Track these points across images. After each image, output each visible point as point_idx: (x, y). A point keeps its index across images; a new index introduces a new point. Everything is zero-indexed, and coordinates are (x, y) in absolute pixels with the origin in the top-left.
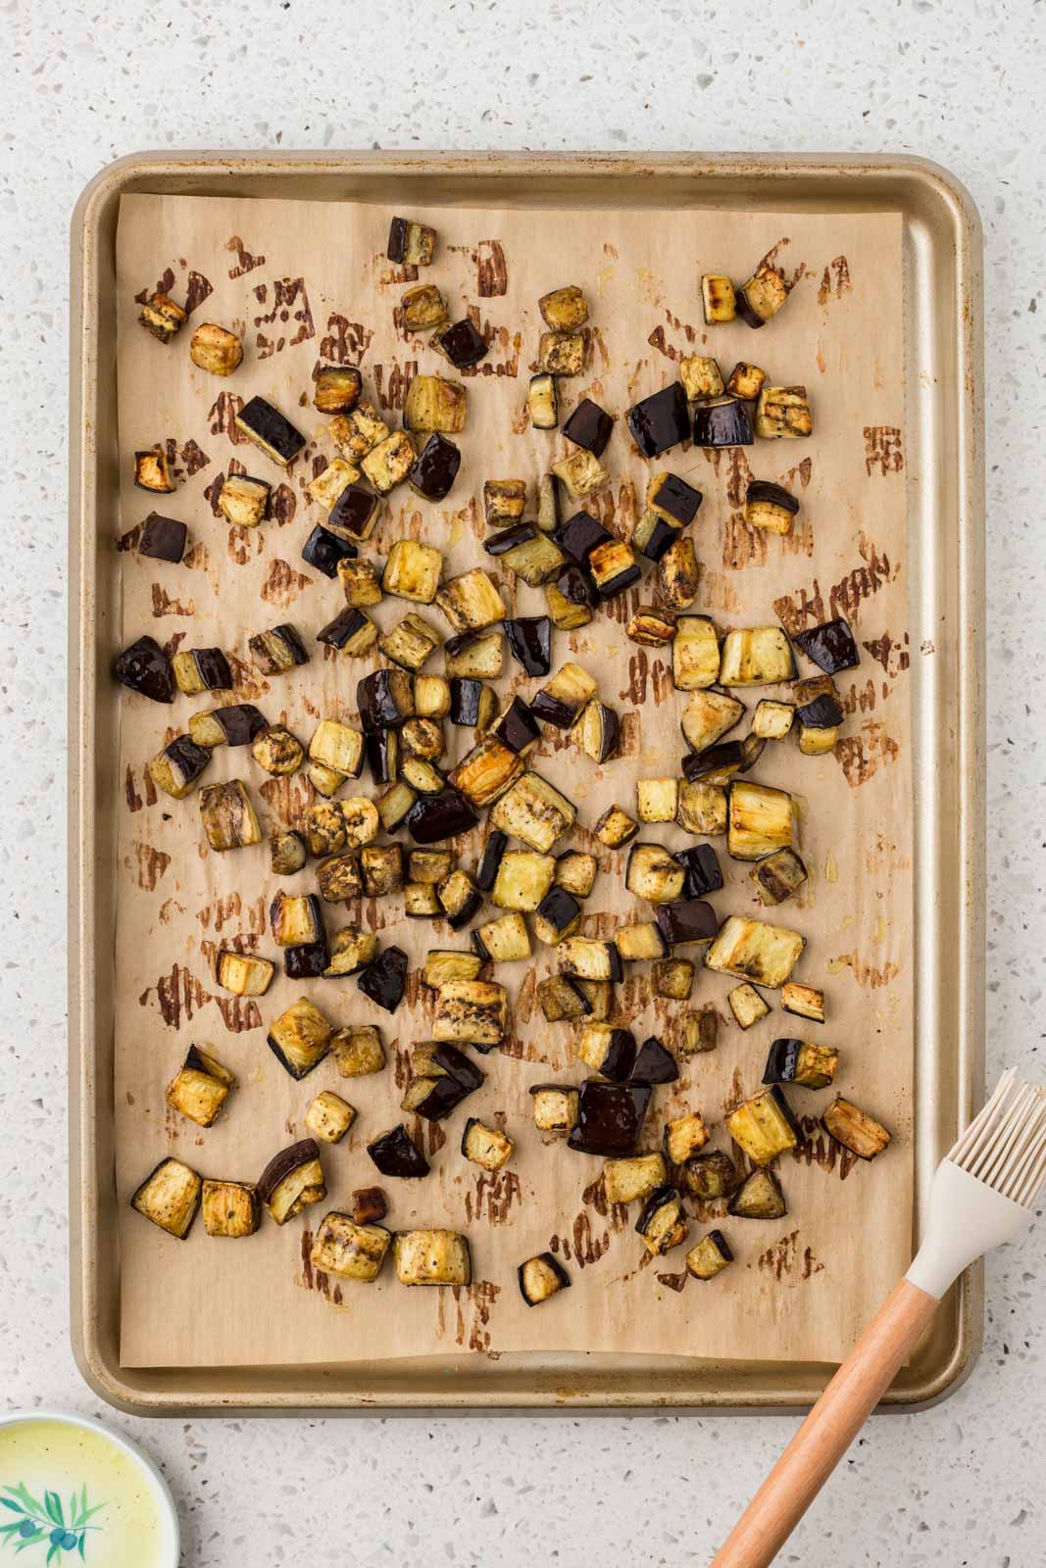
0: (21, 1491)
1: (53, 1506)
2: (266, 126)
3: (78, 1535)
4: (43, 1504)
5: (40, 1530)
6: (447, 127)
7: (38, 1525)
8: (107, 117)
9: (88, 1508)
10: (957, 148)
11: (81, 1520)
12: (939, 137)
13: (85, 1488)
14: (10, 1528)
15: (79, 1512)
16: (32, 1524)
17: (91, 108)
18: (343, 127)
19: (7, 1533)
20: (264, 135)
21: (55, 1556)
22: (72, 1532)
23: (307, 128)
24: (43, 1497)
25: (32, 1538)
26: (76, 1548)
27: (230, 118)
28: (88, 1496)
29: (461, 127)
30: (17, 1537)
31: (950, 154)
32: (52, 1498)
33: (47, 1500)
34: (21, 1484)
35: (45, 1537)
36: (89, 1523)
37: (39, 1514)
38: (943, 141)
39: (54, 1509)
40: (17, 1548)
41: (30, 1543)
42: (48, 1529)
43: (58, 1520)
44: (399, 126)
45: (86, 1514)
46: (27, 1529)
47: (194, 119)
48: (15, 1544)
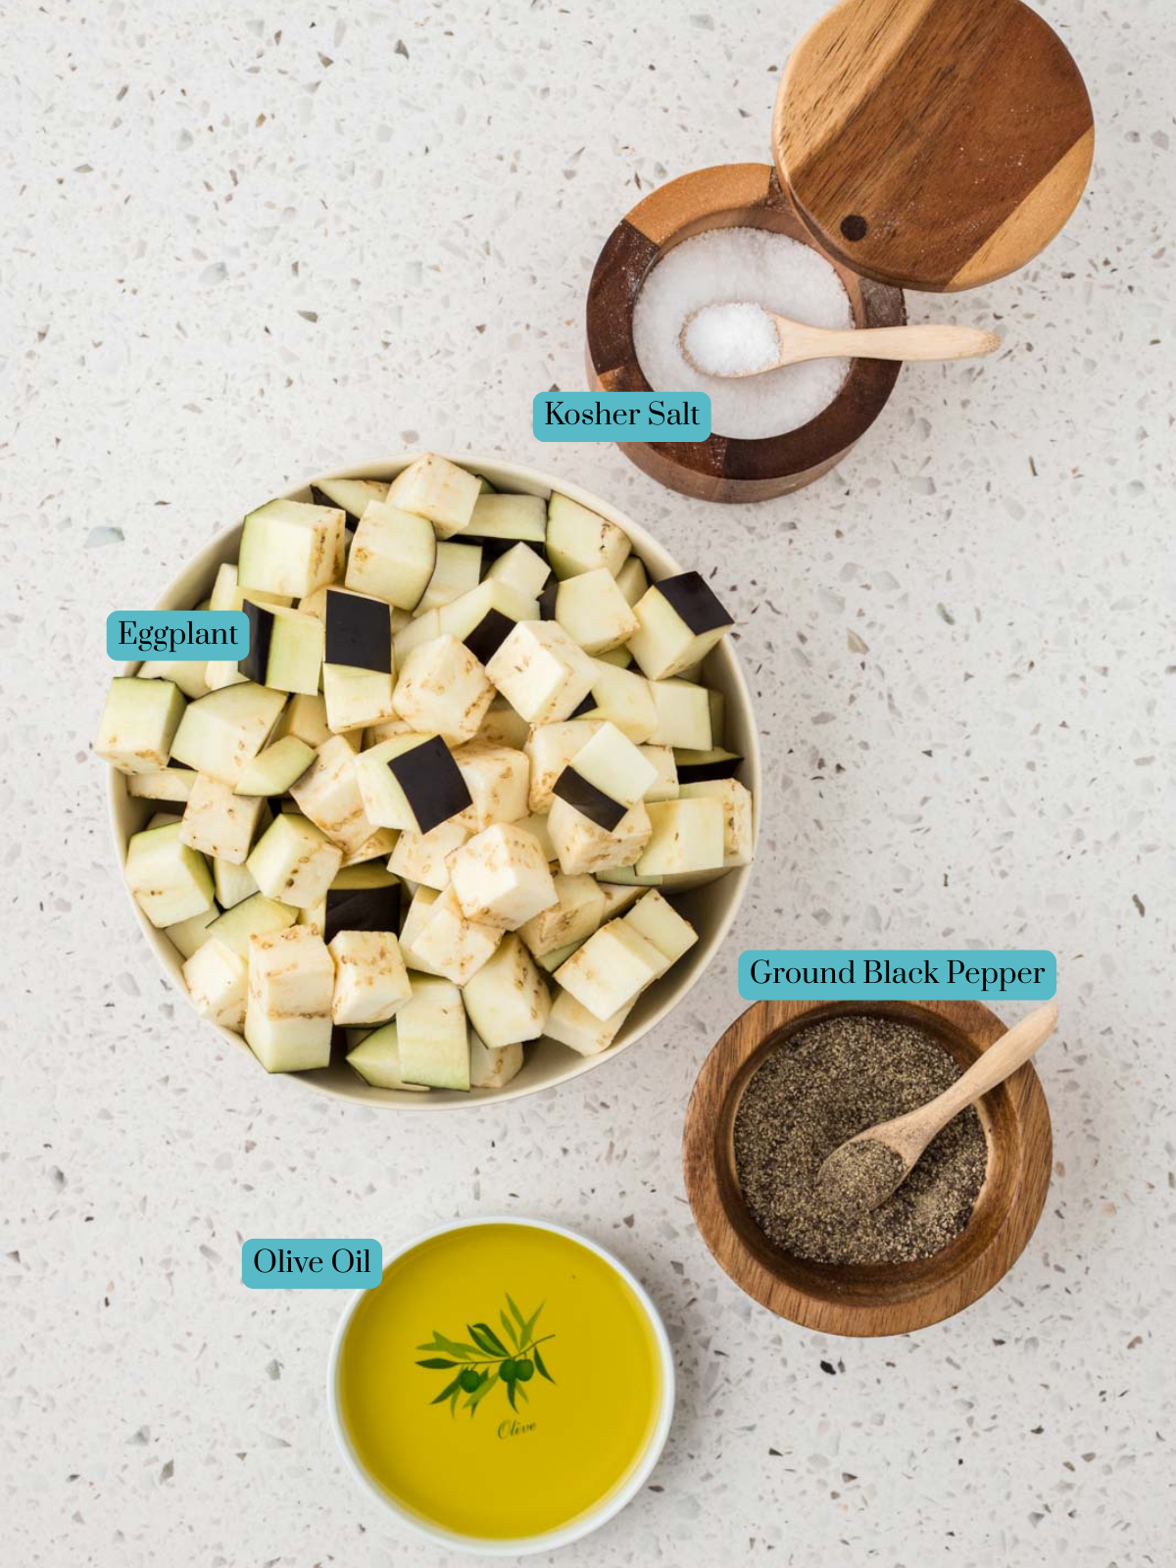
0: (440, 1342)
1: (485, 1338)
2: (261, 24)
3: (530, 1356)
4: (472, 1343)
5: (486, 1373)
6: (487, 19)
7: (480, 1370)
8: (63, 19)
9: (526, 1319)
10: (1126, 26)
11: (526, 1336)
12: (1105, 13)
13: (509, 1299)
14: (449, 1391)
15: (518, 1331)
16: (472, 1371)
17: (42, 9)
18: (357, 23)
19: (450, 1398)
20: (260, 35)
21: (517, 1395)
22: (522, 1357)
23: (313, 25)
24: (468, 1333)
25: (480, 1389)
26: (537, 1373)
27: (216, 15)
28: (517, 1303)
29: (506, 18)
30: (464, 1396)
31: (1119, 34)
32: (478, 1331)
33: (473, 1334)
34: (436, 1335)
35: (494, 1381)
36: (535, 1337)
37: (476, 1358)
38: (1109, 18)
39: (488, 1342)
40: (470, 1408)
41: (481, 1396)
42: (494, 1369)
43: (497, 1350)
44: (427, 19)
45: (527, 1329)
46: (470, 1382)
47: (170, 17)
48: (466, 1406)
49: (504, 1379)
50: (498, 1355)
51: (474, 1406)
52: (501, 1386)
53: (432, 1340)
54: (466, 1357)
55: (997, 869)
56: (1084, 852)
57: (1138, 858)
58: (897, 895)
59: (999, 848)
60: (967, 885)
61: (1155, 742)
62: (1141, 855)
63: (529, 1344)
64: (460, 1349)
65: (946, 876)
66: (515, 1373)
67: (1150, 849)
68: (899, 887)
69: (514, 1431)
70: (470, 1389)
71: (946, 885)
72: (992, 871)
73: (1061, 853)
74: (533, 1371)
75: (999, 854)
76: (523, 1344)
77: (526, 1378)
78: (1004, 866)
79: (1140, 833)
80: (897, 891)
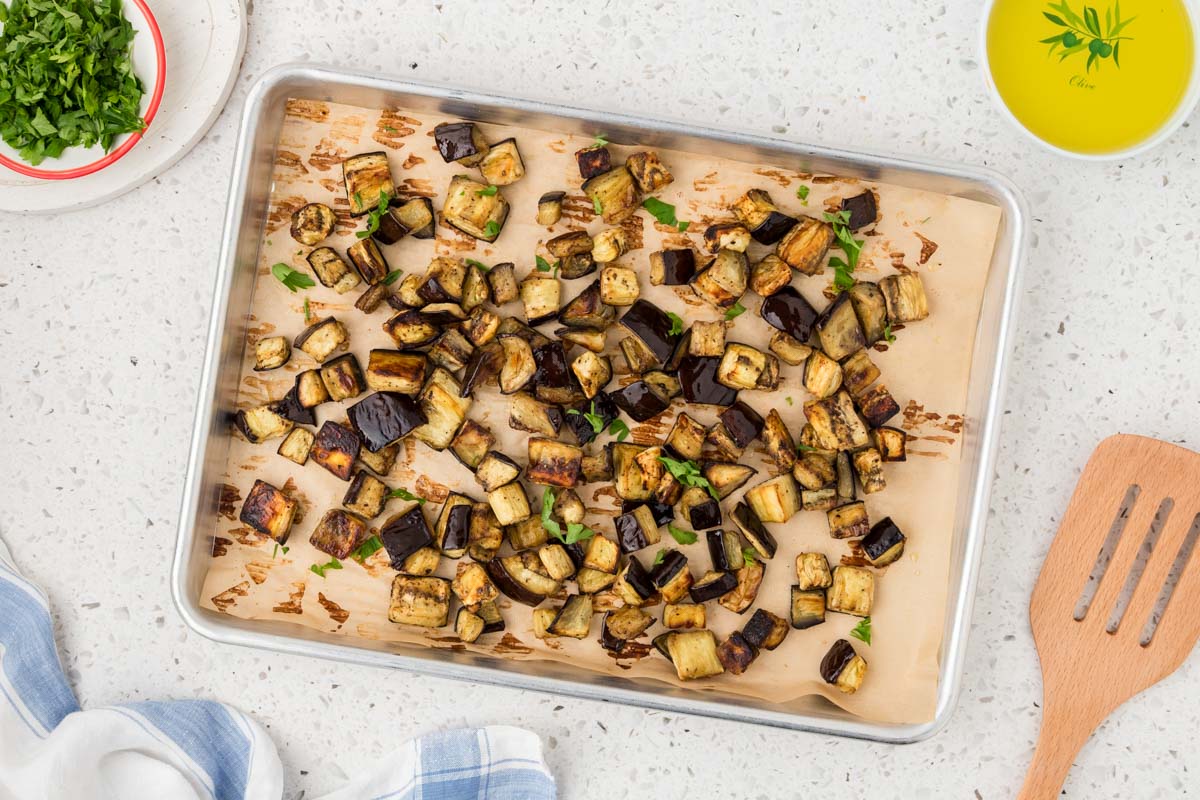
49: (1090, 50)
50: (1093, 32)
51: (1064, 56)
52: (1087, 53)
53: (1060, 4)
54: (1074, 24)
55: (883, 770)
56: (943, 760)
57: (980, 765)
58: (814, 786)
59: (884, 757)
60: (862, 781)
61: (995, 687)
62: (982, 763)
63: (1116, 36)
64: (1074, 18)
65: (848, 774)
66: (1098, 49)
67: (988, 759)
68: (815, 781)
69: (1080, 84)
70: (1067, 45)
71: (848, 780)
72: (879, 772)
73: (927, 760)
74: (1110, 53)
75: (885, 760)
76: (1112, 35)
77: (1104, 56)
78: (888, 769)
79: (981, 748)
80: (814, 783)
